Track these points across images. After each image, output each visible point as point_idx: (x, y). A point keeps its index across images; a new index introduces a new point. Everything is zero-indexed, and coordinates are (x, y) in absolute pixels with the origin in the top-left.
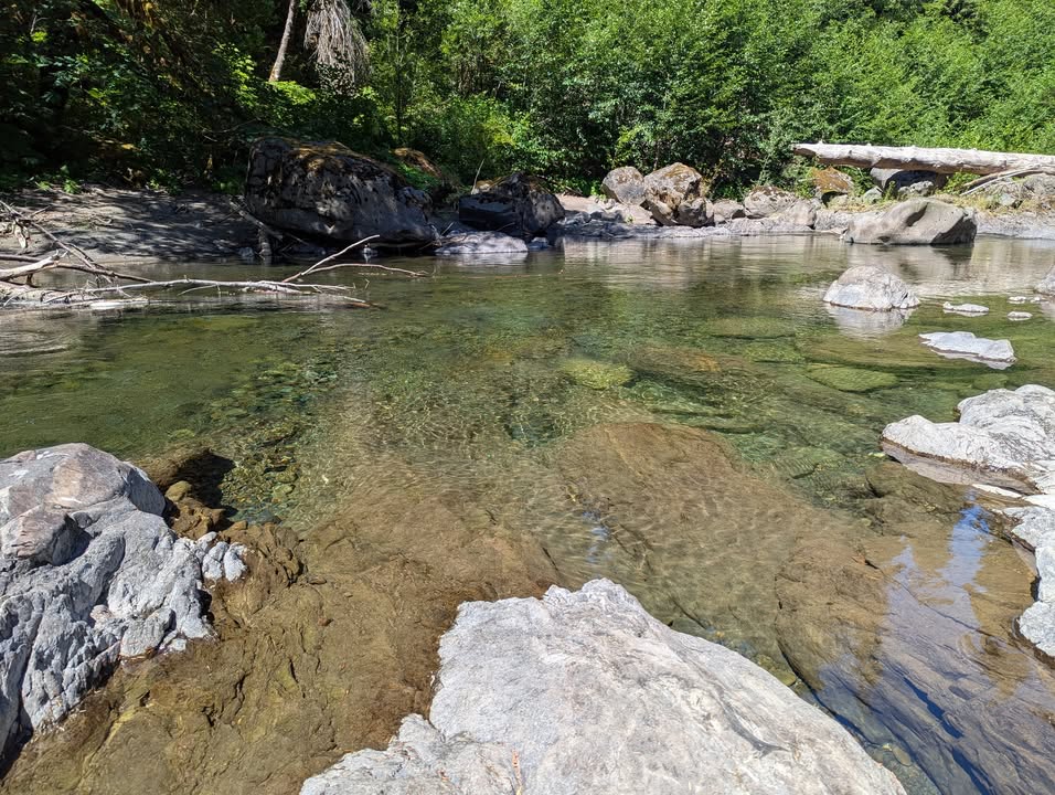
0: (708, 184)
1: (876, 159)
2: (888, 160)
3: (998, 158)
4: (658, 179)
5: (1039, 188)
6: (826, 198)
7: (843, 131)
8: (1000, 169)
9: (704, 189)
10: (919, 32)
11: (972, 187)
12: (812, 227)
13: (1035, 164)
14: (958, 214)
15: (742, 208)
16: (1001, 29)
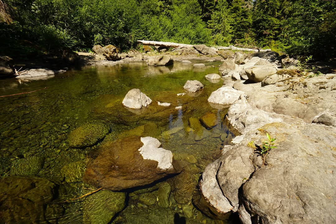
0: (118, 49)
1: (155, 44)
2: (157, 44)
3: (177, 44)
4: (105, 49)
5: (185, 51)
6: (146, 52)
7: (149, 38)
8: (178, 47)
9: (117, 51)
10: (161, 18)
11: (173, 50)
12: (143, 59)
13: (183, 46)
14: (169, 58)
15: (128, 55)
16: (175, 19)
